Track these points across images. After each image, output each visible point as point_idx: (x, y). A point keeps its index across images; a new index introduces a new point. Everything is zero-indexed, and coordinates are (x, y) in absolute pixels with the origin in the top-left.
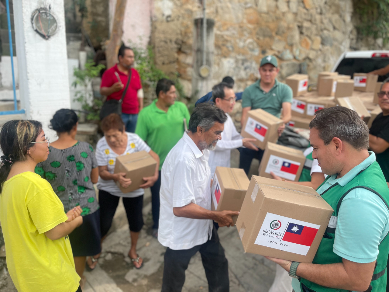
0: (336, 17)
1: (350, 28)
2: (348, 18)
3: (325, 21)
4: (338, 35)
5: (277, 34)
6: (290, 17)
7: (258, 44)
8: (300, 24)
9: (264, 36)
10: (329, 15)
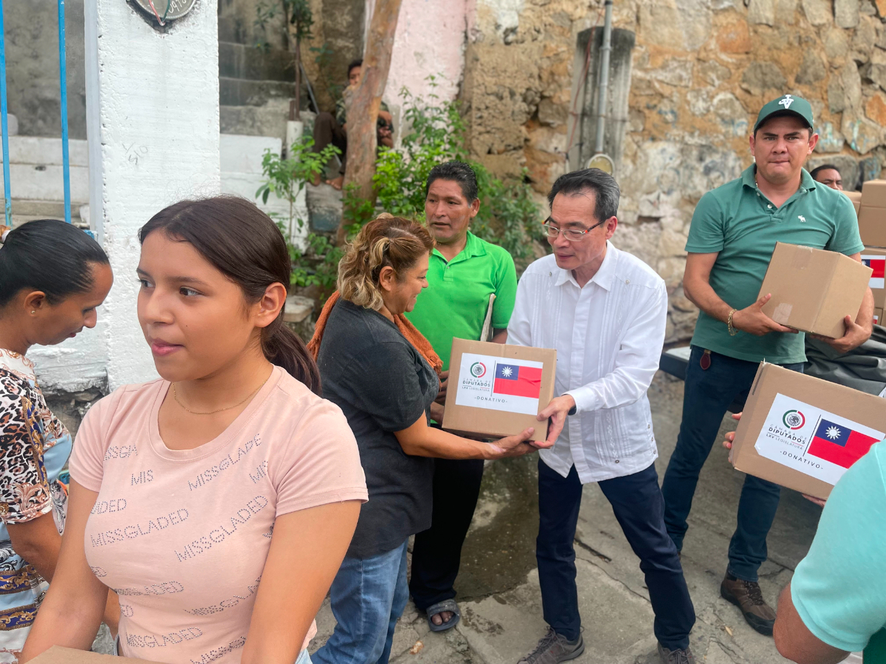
6: (836, 37)
7: (746, 106)
8: (862, 58)
9: (765, 85)
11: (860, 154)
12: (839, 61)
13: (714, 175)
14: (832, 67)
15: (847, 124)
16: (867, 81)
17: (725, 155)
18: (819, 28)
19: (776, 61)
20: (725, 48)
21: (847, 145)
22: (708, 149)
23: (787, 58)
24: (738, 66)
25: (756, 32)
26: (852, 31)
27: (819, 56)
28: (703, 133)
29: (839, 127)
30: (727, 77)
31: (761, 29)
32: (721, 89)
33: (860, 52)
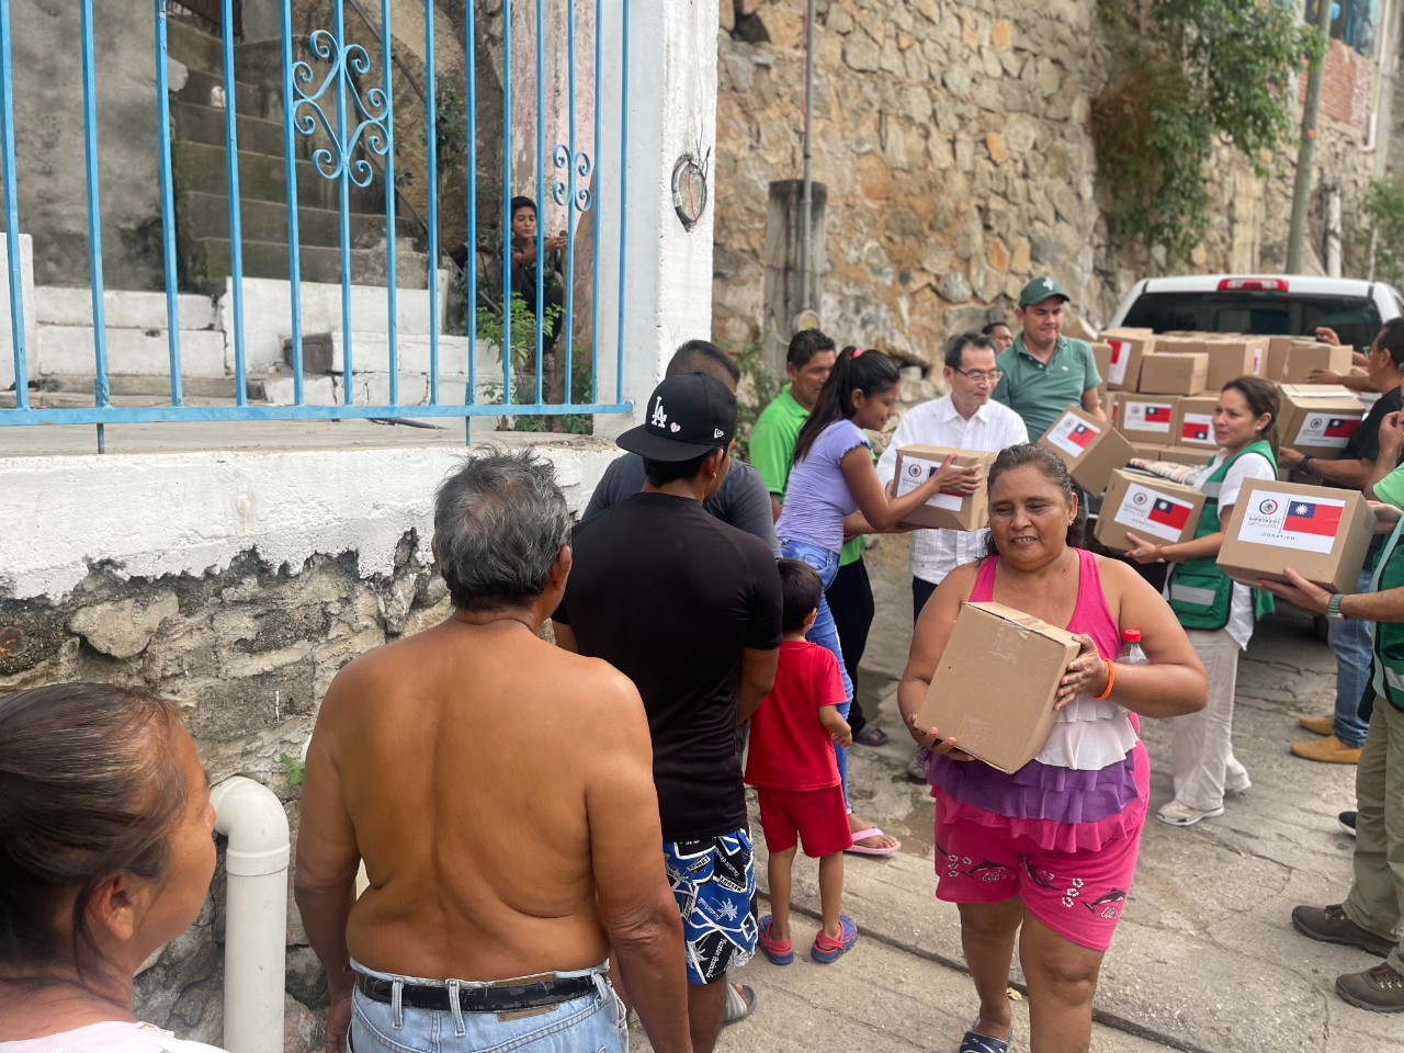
0: (1060, 185)
1: (1093, 216)
2: (1087, 191)
3: (1038, 196)
4: (1067, 234)
5: (931, 227)
6: (958, 182)
7: (890, 254)
8: (982, 203)
9: (904, 233)
10: (1044, 181)
11: (984, 303)
12: (963, 207)
13: (870, 328)
14: (958, 213)
15: (974, 272)
16: (987, 227)
17: (878, 307)
18: (944, 171)
19: (912, 208)
20: (869, 193)
21: (975, 295)
22: (861, 302)
23: (921, 204)
24: (881, 213)
25: (893, 177)
26: (971, 175)
27: (947, 202)
28: (857, 283)
29: (967, 276)
30: (872, 224)
31: (898, 174)
32: (869, 236)
33: (980, 196)
